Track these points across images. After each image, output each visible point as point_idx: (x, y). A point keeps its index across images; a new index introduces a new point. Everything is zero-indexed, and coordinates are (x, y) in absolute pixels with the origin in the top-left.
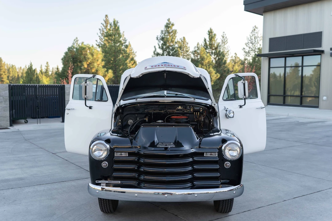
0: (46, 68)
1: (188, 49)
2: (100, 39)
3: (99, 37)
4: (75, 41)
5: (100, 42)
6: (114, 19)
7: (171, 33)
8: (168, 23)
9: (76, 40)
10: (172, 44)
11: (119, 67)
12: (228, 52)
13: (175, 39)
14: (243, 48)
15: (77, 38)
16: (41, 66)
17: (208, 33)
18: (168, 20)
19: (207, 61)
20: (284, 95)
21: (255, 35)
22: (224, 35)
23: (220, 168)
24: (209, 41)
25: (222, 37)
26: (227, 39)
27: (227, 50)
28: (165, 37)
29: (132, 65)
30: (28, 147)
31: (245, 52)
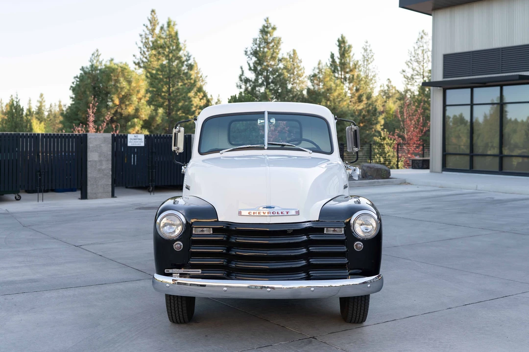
0: (39, 105)
1: (302, 71)
2: (141, 53)
3: (140, 50)
4: (93, 56)
5: (141, 59)
6: (169, 19)
7: (270, 43)
8: (266, 25)
9: (96, 54)
10: (272, 63)
11: (177, 103)
12: (374, 76)
13: (278, 54)
14: (401, 70)
15: (97, 51)
16: (30, 100)
17: (338, 44)
18: (265, 21)
19: (336, 94)
20: (472, 154)
21: (423, 46)
22: (366, 46)
23: (347, 251)
24: (339, 57)
25: (363, 51)
26: (372, 54)
27: (373, 74)
28: (260, 50)
29: (201, 99)
30: (31, 237)
31: (405, 77)
